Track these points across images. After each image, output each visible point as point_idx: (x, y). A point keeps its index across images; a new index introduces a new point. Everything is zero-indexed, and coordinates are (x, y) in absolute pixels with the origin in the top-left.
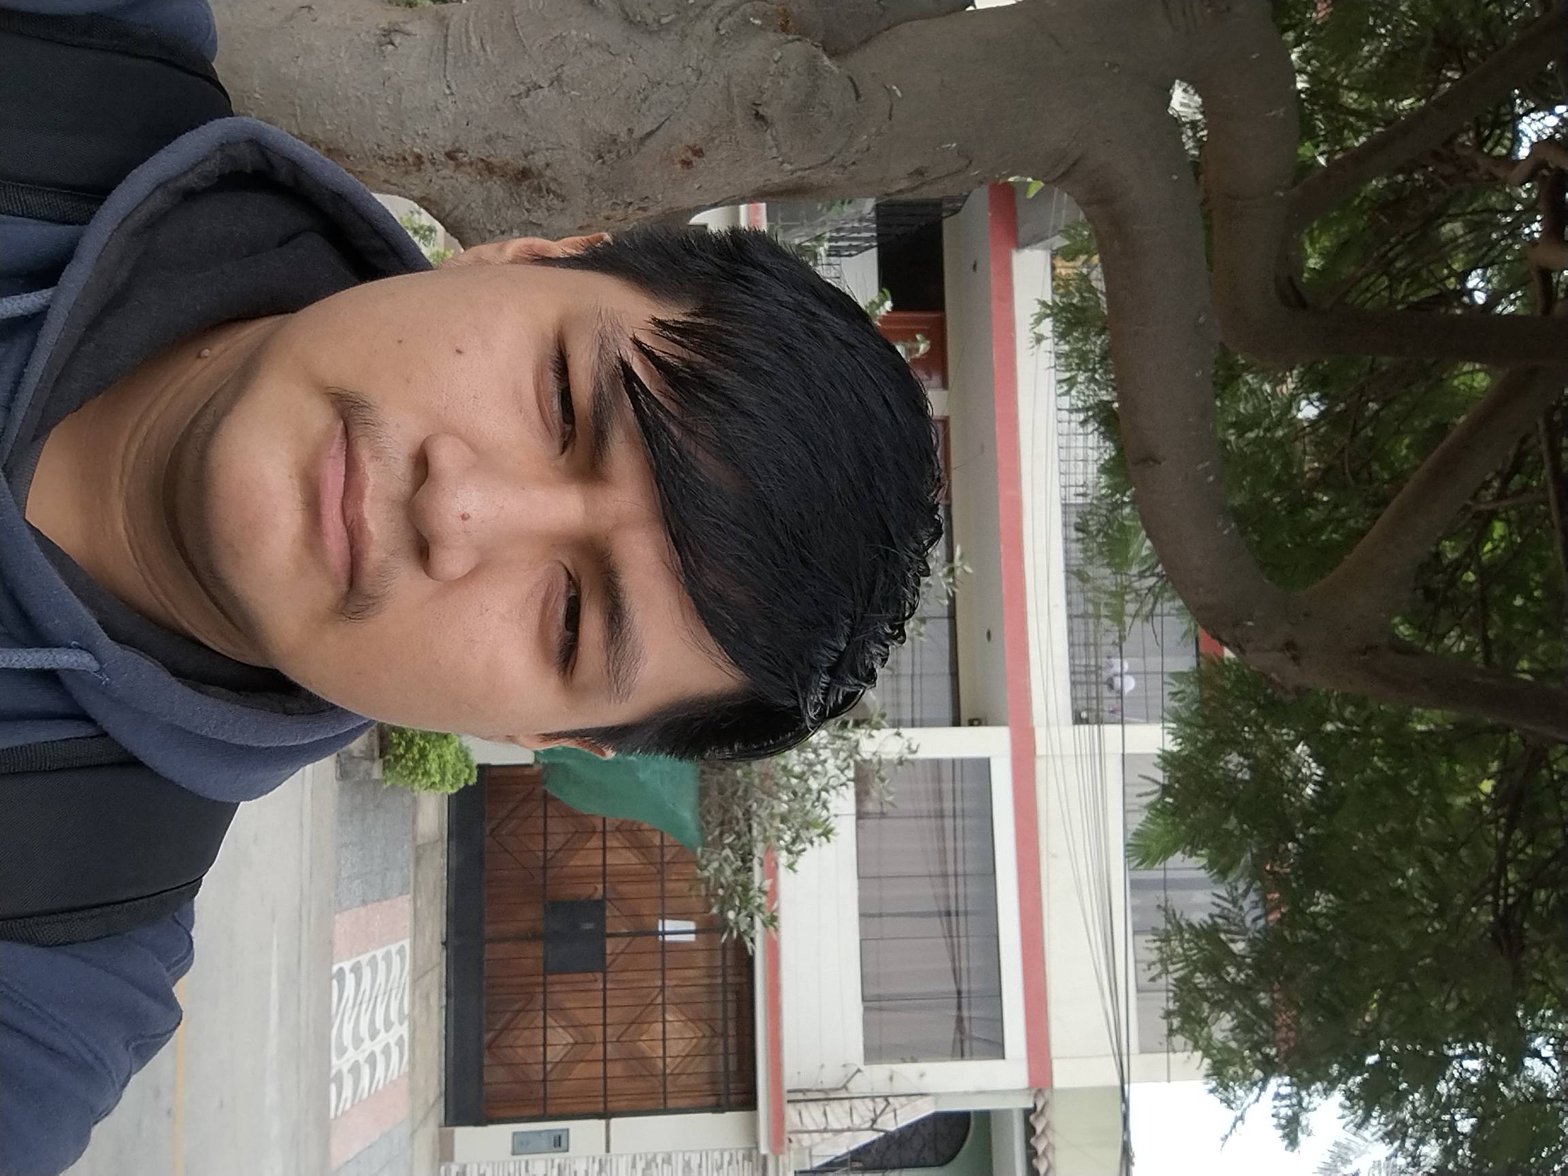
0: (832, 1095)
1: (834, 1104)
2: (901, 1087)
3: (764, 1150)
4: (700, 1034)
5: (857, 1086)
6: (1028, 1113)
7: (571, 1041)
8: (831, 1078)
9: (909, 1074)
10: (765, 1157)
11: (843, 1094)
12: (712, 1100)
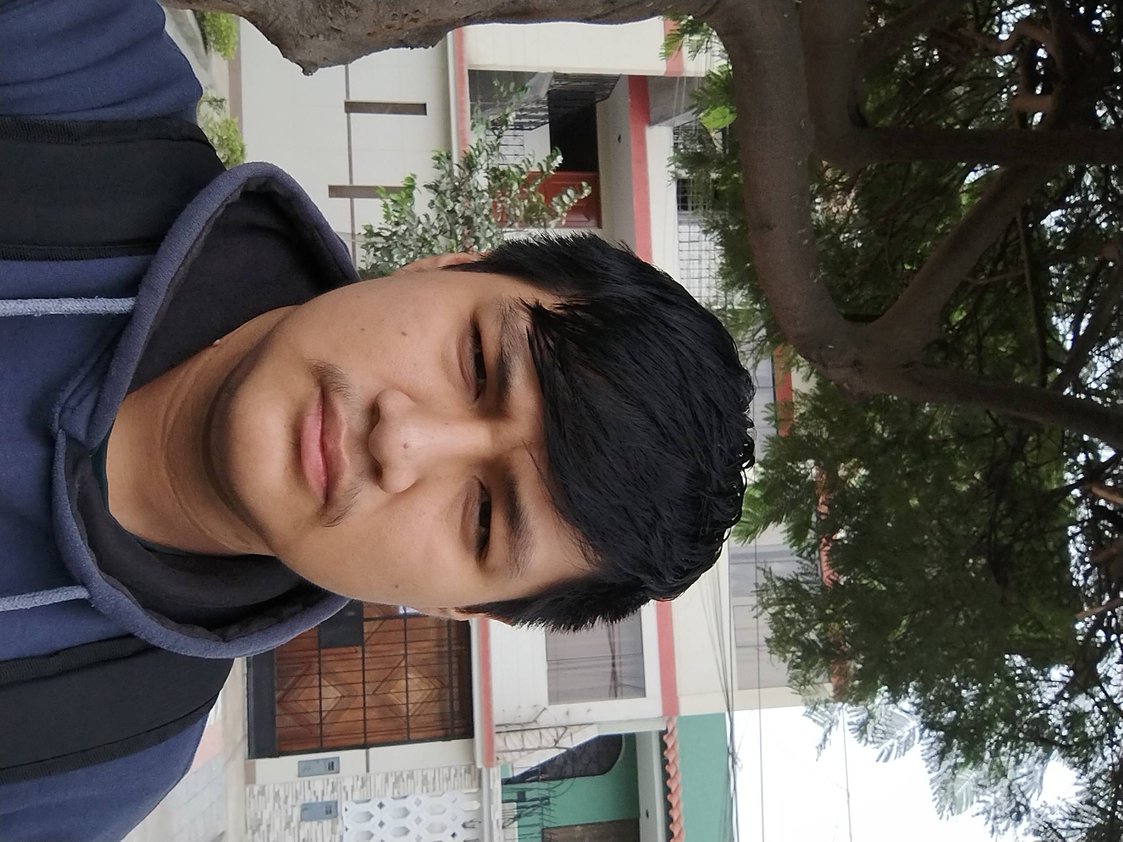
0: (526, 728)
1: (529, 733)
2: (574, 719)
3: (479, 765)
4: (432, 687)
5: (544, 720)
6: (662, 734)
7: (339, 695)
8: (525, 715)
9: (579, 710)
10: (480, 771)
11: (534, 726)
12: (441, 732)
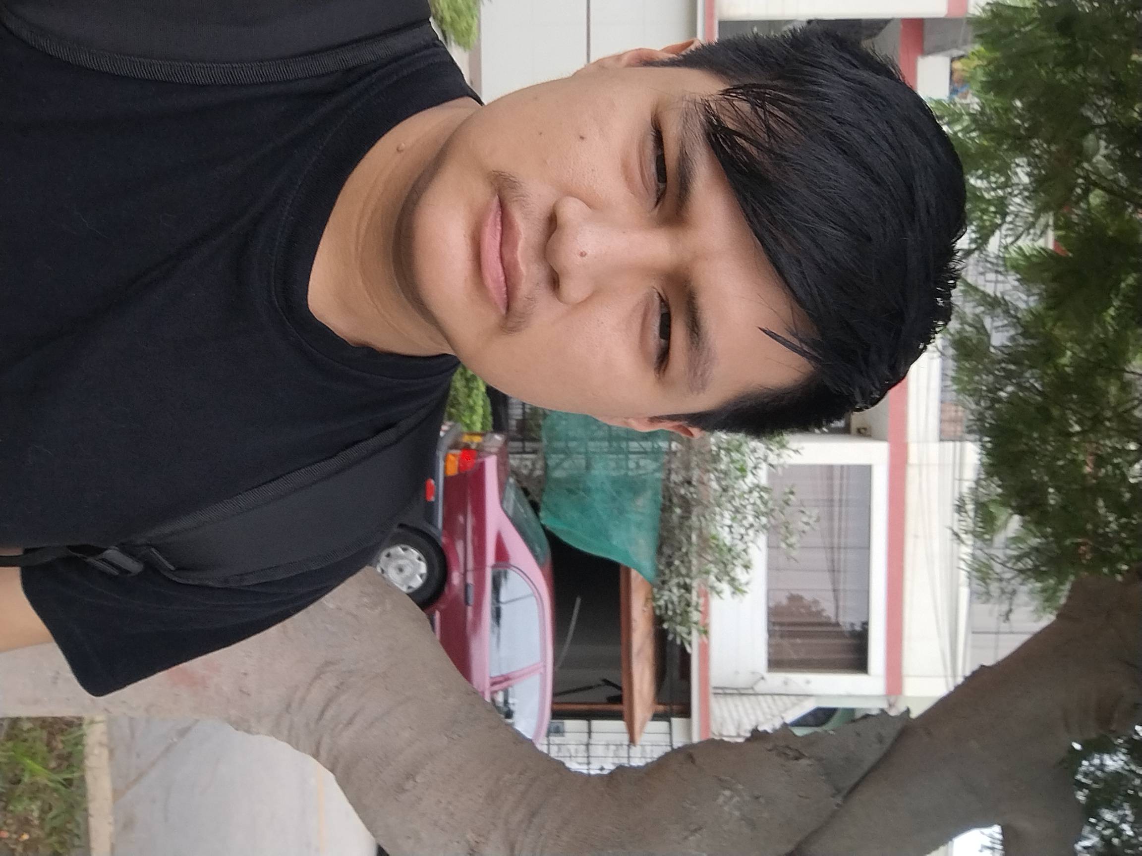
0: (743, 692)
1: (745, 698)
2: (793, 689)
5: (760, 687)
8: (742, 681)
9: (800, 680)
11: (751, 692)
